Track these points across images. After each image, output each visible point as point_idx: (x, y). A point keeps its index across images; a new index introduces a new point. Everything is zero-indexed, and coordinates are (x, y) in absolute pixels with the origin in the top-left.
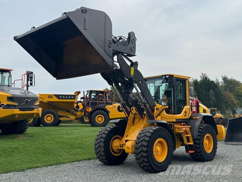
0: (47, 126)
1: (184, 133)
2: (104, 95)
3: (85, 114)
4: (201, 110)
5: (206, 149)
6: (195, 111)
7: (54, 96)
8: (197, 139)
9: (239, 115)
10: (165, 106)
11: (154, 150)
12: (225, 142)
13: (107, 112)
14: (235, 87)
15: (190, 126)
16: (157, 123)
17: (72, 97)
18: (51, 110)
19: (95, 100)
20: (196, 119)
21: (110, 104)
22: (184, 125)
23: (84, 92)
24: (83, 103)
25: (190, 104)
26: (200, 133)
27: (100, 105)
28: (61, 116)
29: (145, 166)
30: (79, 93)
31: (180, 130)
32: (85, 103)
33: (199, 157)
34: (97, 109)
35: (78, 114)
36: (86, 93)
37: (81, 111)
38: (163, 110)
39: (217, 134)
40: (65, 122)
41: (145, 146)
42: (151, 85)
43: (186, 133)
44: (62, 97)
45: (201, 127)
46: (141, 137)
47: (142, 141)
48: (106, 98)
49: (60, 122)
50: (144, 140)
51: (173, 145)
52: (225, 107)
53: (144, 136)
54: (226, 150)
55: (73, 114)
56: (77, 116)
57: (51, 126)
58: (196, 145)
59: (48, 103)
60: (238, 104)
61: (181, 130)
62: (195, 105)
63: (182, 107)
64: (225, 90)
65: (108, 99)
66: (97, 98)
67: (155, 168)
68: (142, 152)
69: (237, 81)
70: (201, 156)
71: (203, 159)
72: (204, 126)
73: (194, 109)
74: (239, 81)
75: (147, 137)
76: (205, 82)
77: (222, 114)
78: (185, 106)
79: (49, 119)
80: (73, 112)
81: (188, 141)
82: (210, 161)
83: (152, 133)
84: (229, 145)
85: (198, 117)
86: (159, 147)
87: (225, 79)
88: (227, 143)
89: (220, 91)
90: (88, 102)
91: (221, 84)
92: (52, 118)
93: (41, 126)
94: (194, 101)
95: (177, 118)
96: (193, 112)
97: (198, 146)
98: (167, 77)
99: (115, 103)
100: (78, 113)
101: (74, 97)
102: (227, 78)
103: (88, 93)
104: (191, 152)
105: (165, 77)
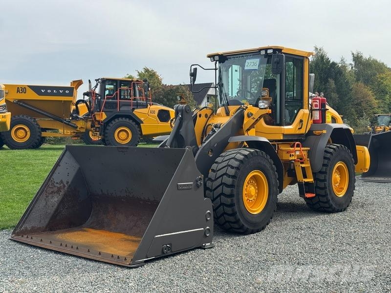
0: (18, 149)
1: (298, 161)
2: (132, 88)
3: (92, 126)
4: (328, 119)
5: (335, 190)
6: (318, 119)
7: (28, 89)
8: (321, 172)
9: (382, 127)
10: (265, 108)
11: (244, 192)
12: (362, 177)
13: (138, 122)
14: (375, 75)
15: (309, 149)
16: (248, 142)
17: (67, 92)
18: (25, 117)
19: (113, 99)
20: (320, 135)
21: (143, 105)
22: (298, 146)
23: (89, 81)
24: (88, 103)
25: (310, 105)
26: (326, 161)
27: (124, 108)
28: (45, 130)
29: (226, 222)
30: (79, 83)
31: (291, 156)
32: (93, 105)
33: (322, 204)
34: (117, 117)
35: (79, 126)
36: (94, 84)
37: (85, 119)
38: (260, 117)
39: (356, 163)
40: (49, 141)
41: (228, 186)
42: (235, 67)
43: (301, 160)
44: (46, 91)
45: (328, 149)
46: (220, 169)
47: (222, 176)
48: (135, 95)
49: (43, 140)
50: (225, 174)
51: (278, 183)
52: (355, 113)
53: (225, 166)
54: (367, 192)
55: (69, 125)
56: (78, 129)
57: (26, 149)
58: (318, 182)
59: (17, 103)
60: (379, 108)
61: (293, 155)
62: (318, 108)
63: (296, 112)
64: (358, 80)
65: (138, 96)
66: (117, 93)
67: (246, 226)
68: (222, 196)
69: (379, 64)
70: (326, 203)
71: (329, 208)
72: (335, 147)
73: (317, 115)
74: (383, 64)
75: (232, 167)
76: (321, 65)
77: (351, 127)
78: (301, 110)
79: (21, 135)
80: (69, 122)
81: (305, 177)
82: (341, 211)
83: (241, 161)
84: (370, 183)
85: (325, 132)
86: (253, 188)
87: (357, 59)
88: (366, 178)
89: (347, 82)
90: (99, 102)
91: (349, 68)
92: (26, 132)
93: (5, 149)
94: (318, 101)
95: (286, 133)
96: (315, 122)
97: (322, 185)
98: (270, 51)
99: (153, 105)
100: (80, 124)
101: (70, 91)
102: (361, 57)
103: (97, 85)
104: (308, 195)
105: (266, 52)
